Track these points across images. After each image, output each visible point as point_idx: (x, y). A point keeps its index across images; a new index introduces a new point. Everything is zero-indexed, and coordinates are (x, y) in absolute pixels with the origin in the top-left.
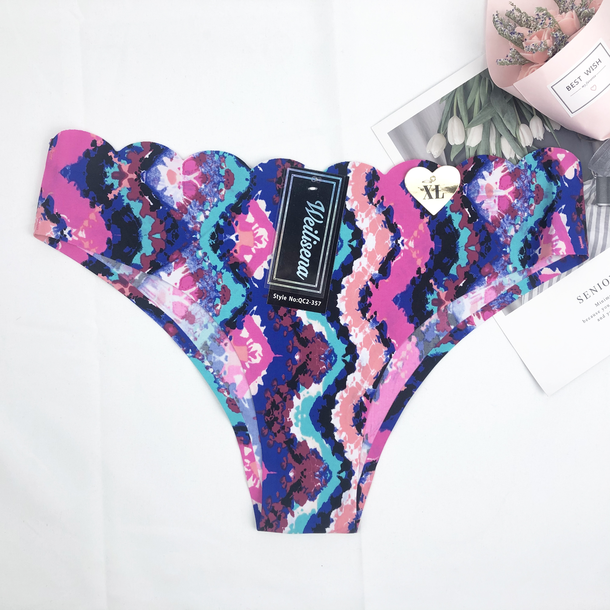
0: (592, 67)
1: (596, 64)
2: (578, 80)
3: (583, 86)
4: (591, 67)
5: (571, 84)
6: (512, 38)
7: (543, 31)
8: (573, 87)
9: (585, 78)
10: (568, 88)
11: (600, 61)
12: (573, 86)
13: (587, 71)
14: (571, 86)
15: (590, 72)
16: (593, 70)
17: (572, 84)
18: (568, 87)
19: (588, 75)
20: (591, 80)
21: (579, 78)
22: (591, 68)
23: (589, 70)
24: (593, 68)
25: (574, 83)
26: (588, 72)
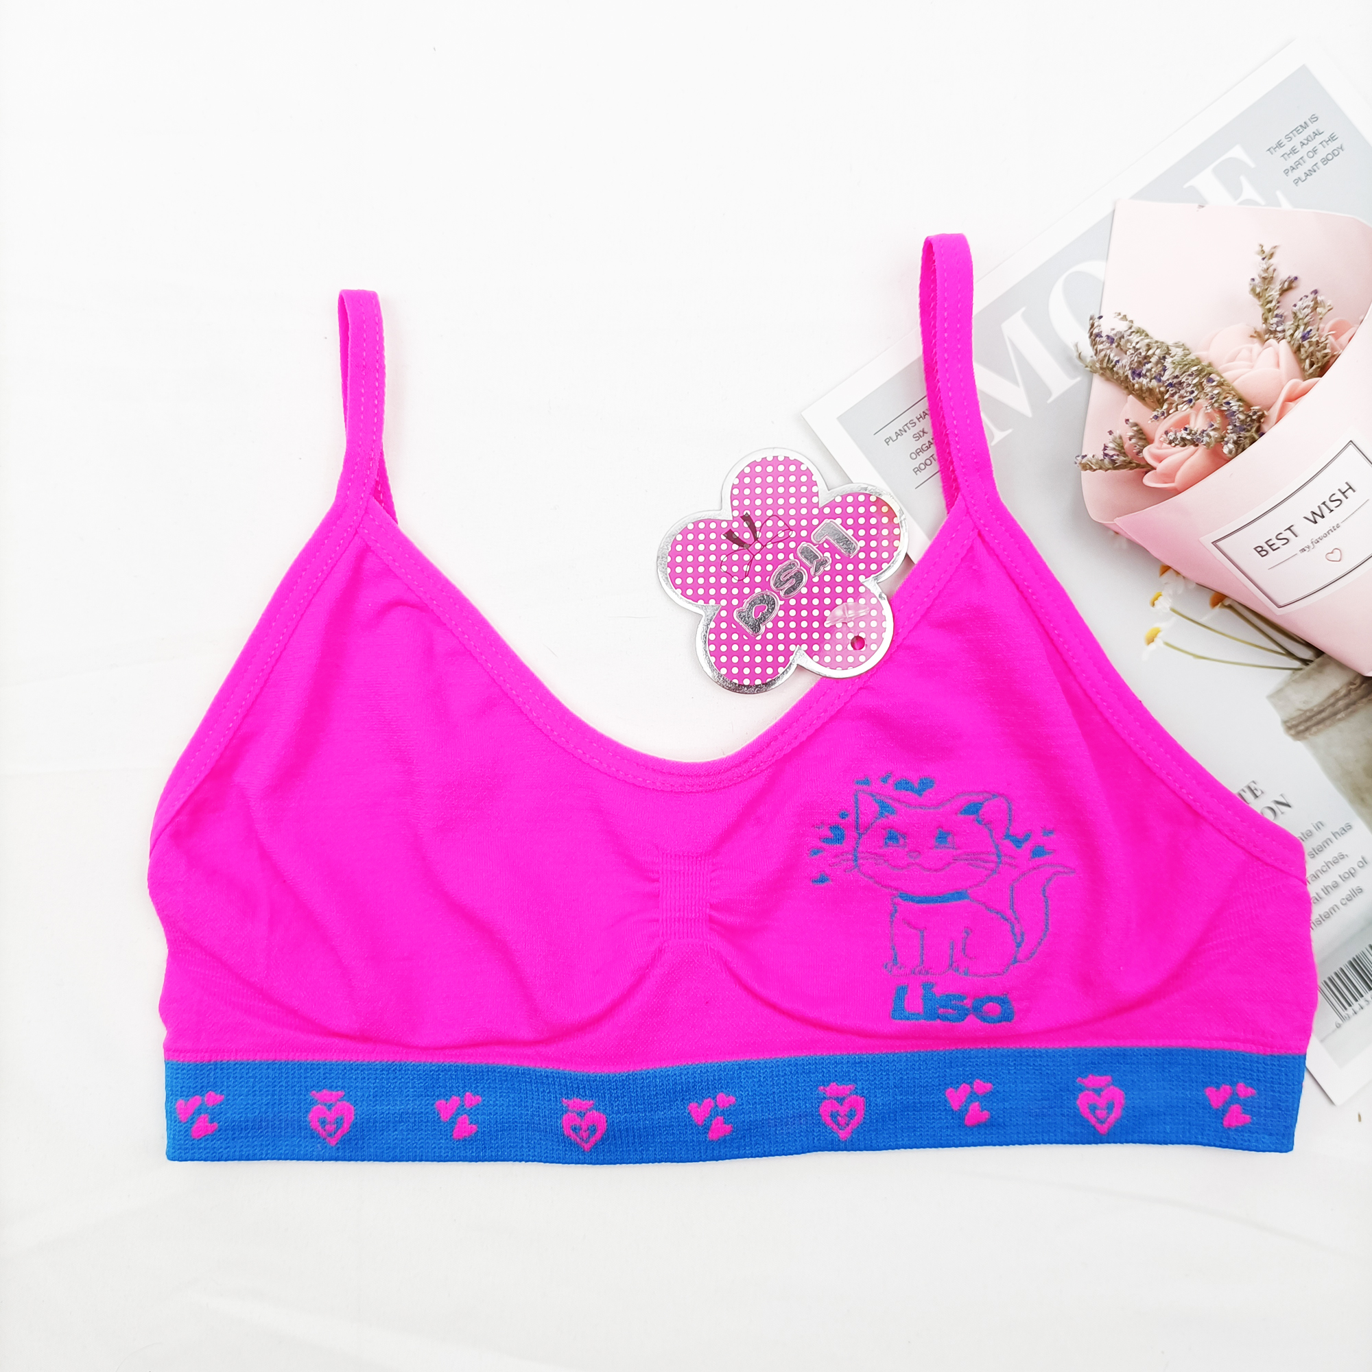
0: (1328, 503)
1: (1339, 496)
2: (1288, 534)
3: (1303, 550)
4: (1324, 503)
5: (1266, 542)
8: (1274, 550)
9: (1307, 532)
10: (1260, 551)
11: (1350, 488)
12: (1274, 547)
13: (1313, 513)
14: (1266, 547)
15: (1323, 517)
16: (1332, 511)
17: (1270, 543)
18: (1259, 549)
19: (1316, 522)
20: (1325, 536)
21: (1289, 529)
22: (1323, 507)
23: (1318, 512)
24: (1332, 505)
25: (1275, 540)
26: (1318, 519)
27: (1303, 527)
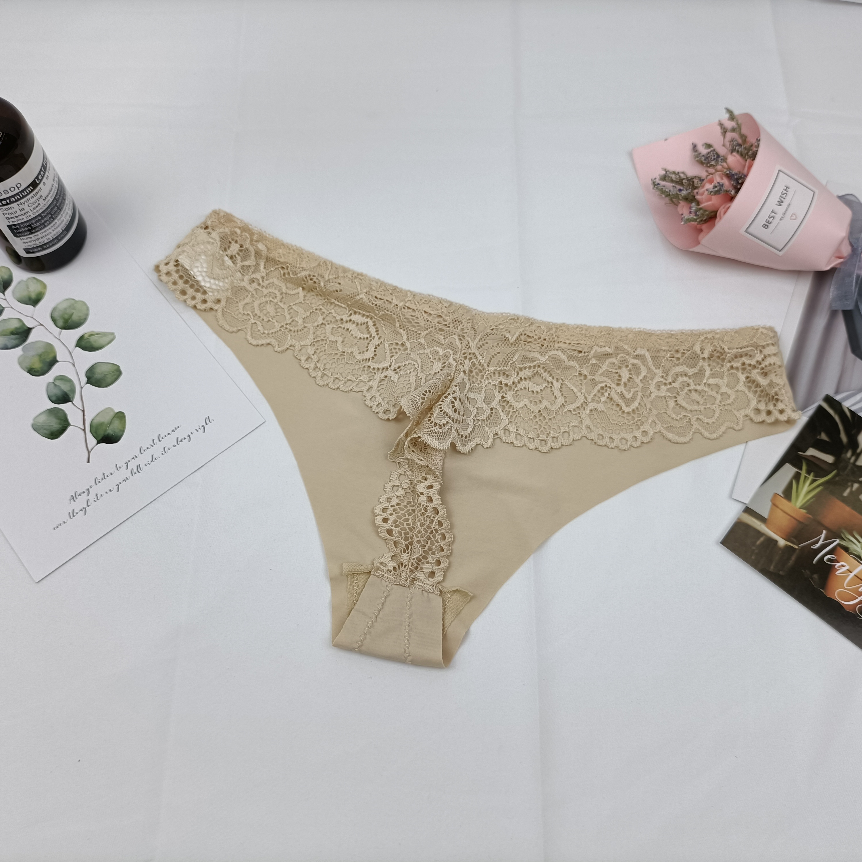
0: (782, 196)
1: (785, 192)
2: (773, 214)
3: (781, 219)
4: (780, 196)
6: (681, 195)
7: (713, 178)
8: (770, 224)
9: (780, 210)
11: (787, 187)
12: (770, 222)
13: (779, 202)
14: (767, 224)
15: (782, 202)
17: (767, 221)
18: (764, 226)
19: (780, 205)
20: (787, 210)
21: (773, 212)
22: (781, 198)
23: (780, 201)
25: (769, 219)
27: (778, 209)
